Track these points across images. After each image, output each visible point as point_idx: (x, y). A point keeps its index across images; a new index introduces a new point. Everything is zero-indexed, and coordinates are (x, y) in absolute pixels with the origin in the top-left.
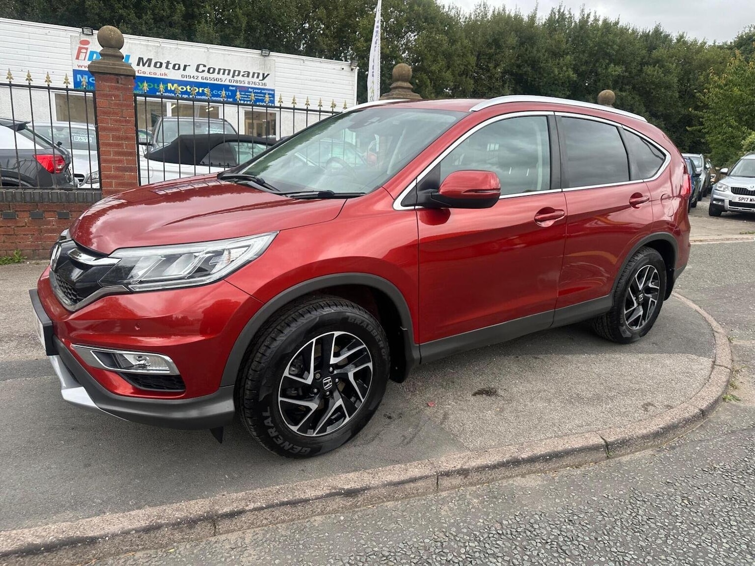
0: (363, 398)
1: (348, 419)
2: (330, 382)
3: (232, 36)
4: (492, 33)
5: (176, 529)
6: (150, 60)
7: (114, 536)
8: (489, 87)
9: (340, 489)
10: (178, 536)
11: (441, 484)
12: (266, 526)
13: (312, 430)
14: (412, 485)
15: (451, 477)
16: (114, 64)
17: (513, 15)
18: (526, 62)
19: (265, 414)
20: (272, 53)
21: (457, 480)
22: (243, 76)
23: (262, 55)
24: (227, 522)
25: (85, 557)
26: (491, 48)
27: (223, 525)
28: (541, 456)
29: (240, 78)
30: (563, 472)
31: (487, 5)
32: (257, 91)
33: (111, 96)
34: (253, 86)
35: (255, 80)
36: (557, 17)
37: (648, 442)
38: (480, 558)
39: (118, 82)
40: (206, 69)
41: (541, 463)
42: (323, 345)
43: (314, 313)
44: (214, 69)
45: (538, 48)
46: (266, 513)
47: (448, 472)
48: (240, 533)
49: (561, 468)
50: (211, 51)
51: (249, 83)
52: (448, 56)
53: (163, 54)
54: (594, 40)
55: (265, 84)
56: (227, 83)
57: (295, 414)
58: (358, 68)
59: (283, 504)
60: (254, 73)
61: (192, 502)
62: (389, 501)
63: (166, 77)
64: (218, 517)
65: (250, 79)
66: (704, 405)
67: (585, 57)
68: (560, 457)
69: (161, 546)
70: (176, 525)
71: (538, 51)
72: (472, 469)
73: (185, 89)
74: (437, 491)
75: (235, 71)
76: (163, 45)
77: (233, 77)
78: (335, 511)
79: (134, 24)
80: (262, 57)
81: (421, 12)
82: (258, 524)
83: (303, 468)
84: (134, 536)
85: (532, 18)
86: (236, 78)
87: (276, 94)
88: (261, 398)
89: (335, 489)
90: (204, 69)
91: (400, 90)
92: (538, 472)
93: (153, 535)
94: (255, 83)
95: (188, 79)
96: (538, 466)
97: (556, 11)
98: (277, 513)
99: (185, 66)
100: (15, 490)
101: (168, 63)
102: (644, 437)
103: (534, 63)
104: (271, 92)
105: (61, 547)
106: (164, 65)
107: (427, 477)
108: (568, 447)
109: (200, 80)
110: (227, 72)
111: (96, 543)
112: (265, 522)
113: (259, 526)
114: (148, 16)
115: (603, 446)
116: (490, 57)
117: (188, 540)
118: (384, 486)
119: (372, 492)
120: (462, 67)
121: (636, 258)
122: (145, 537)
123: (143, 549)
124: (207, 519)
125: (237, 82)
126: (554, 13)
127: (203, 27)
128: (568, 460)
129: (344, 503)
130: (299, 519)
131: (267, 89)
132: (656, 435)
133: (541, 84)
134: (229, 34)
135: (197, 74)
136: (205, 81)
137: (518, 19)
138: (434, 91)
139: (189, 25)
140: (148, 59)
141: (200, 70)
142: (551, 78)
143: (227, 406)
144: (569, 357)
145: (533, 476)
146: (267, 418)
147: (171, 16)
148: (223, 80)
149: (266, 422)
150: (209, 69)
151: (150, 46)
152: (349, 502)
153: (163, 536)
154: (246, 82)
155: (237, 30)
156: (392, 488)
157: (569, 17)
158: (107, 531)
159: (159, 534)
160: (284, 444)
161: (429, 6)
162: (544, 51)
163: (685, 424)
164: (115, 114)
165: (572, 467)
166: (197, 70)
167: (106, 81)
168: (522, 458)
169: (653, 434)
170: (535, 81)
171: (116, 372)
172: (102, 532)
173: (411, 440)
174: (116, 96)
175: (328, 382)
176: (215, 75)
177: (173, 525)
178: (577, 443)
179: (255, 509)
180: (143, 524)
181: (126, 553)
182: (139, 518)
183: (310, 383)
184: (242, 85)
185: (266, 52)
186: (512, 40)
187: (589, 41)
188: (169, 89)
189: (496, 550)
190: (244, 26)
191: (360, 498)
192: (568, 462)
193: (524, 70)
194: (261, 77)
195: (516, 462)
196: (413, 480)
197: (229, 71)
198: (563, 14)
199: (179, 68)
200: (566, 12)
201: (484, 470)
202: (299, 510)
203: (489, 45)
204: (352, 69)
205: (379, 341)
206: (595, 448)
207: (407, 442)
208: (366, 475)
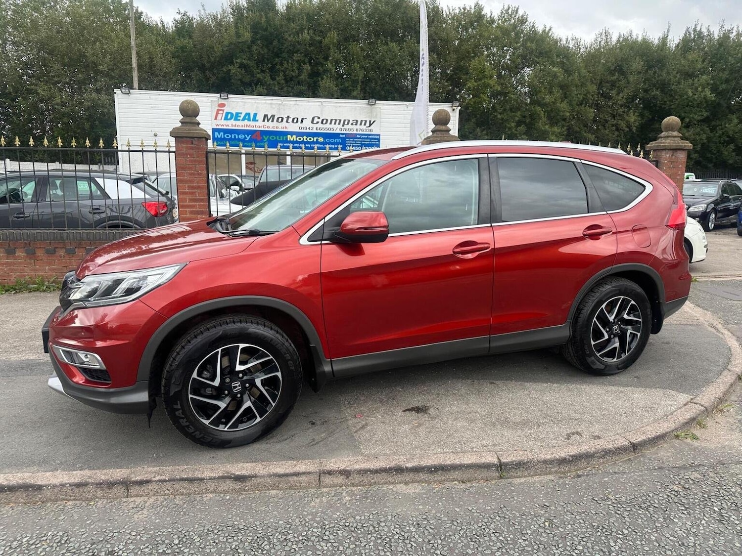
0: (274, 402)
1: (259, 419)
2: (239, 386)
3: (351, 88)
4: (614, 60)
5: (98, 488)
6: (273, 116)
7: (54, 486)
8: (612, 114)
9: (232, 474)
10: (100, 493)
11: (323, 481)
12: (167, 495)
13: (224, 426)
14: (295, 478)
15: (332, 475)
16: (189, 130)
17: (640, 39)
18: (654, 85)
19: (175, 407)
20: (378, 102)
21: (340, 480)
22: (352, 124)
23: (369, 104)
24: (137, 487)
25: (34, 499)
26: (613, 75)
27: (134, 490)
28: (426, 467)
29: (349, 126)
30: (448, 485)
31: (609, 33)
32: (364, 137)
33: (187, 154)
34: (361, 132)
35: (363, 127)
36: (692, 36)
37: (552, 468)
38: (313, 541)
39: (192, 144)
40: (320, 120)
41: (425, 473)
42: (230, 354)
43: (219, 328)
44: (327, 120)
45: (668, 70)
46: (168, 485)
47: (331, 471)
48: (147, 498)
49: (447, 481)
50: (324, 104)
51: (357, 130)
52: (563, 87)
53: (284, 110)
54: (734, 56)
55: (371, 130)
56: (338, 131)
57: (207, 410)
58: (460, 108)
59: (182, 480)
60: (362, 121)
61: (118, 470)
62: (274, 490)
63: (286, 130)
64: (130, 483)
65: (358, 127)
66: (638, 438)
67: (725, 75)
68: (446, 470)
69: (87, 499)
70: (99, 485)
71: (668, 73)
72: (354, 471)
73: (302, 139)
74: (319, 487)
75: (345, 121)
76: (284, 103)
77: (343, 126)
78: (226, 492)
79: (269, 85)
80: (369, 106)
81: (534, 48)
82: (162, 493)
83: (215, 455)
84: (67, 489)
85: (664, 40)
86: (346, 127)
87: (381, 138)
88: (172, 394)
89: (228, 473)
90: (318, 120)
91: (438, 133)
92: (423, 482)
93: (81, 490)
94: (362, 130)
95: (304, 131)
96: (422, 476)
97: (691, 30)
98: (177, 486)
99: (302, 119)
100: (12, 449)
101: (288, 117)
102: (545, 462)
103: (663, 87)
104: (376, 137)
105: (18, 489)
106: (285, 120)
107: (309, 473)
108: (457, 462)
109: (315, 131)
110: (338, 122)
111: (41, 489)
112: (167, 492)
113: (162, 495)
114: (280, 78)
115: (495, 465)
116: (613, 85)
117: (108, 498)
118: (270, 476)
119: (259, 480)
120: (581, 97)
121: (601, 289)
122: (76, 490)
123: (74, 499)
124: (122, 483)
125: (346, 130)
126: (689, 33)
127: (326, 82)
128: (456, 474)
129: (234, 485)
130: (195, 494)
131: (373, 135)
132: (562, 461)
133: (673, 107)
134: (348, 87)
135: (312, 125)
136: (319, 131)
137: (646, 43)
138: (548, 122)
139: (315, 83)
140: (272, 115)
141: (315, 122)
142: (684, 100)
143: (143, 397)
144: (528, 385)
145: (416, 485)
146: (178, 410)
147: (299, 75)
148: (335, 129)
149: (177, 413)
150: (323, 120)
151: (274, 104)
152: (238, 486)
153: (89, 492)
154: (355, 130)
155: (355, 82)
156: (277, 479)
157: (708, 35)
158: (51, 482)
159: (86, 489)
160: (196, 433)
161: (543, 41)
162: (675, 72)
163: (604, 456)
164: (190, 168)
165: (459, 481)
166: (312, 122)
167: (183, 143)
168: (406, 467)
169: (558, 460)
170: (665, 105)
171: (75, 366)
172: (47, 483)
173: (318, 443)
174: (191, 155)
175: (237, 385)
176: (328, 126)
177: (97, 484)
178: (468, 459)
179: (159, 481)
180: (77, 481)
181: (62, 501)
182: (77, 476)
183: (217, 385)
184: (351, 132)
185: (372, 101)
186: (637, 64)
187: (730, 58)
188: (289, 140)
189: (331, 537)
190: (360, 78)
191: (248, 484)
192: (455, 477)
193: (653, 94)
194: (368, 124)
195: (399, 470)
196: (297, 474)
197: (340, 120)
198: (700, 32)
199: (297, 122)
200: (704, 30)
201: (366, 473)
202: (195, 487)
203: (612, 73)
204: (454, 110)
205: (285, 354)
206: (487, 466)
207: (314, 443)
208: (260, 465)
